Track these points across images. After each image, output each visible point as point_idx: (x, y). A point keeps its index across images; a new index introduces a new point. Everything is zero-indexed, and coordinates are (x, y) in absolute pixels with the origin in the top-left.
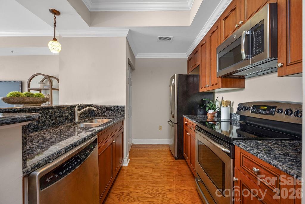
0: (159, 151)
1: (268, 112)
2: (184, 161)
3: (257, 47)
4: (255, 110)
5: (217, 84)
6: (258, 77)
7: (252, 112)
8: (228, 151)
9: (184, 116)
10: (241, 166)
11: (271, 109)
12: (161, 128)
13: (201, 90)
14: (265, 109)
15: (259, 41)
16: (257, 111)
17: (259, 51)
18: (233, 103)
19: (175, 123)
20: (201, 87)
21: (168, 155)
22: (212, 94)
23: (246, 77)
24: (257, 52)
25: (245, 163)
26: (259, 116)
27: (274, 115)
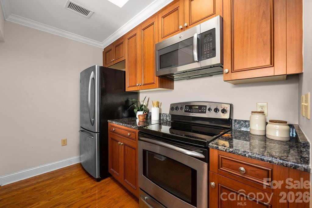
0: (65, 179)
1: (200, 111)
2: (109, 178)
3: (208, 52)
4: (188, 110)
5: (153, 83)
6: (186, 80)
7: (185, 111)
8: (202, 156)
9: (109, 121)
10: (219, 168)
11: (203, 108)
12: (64, 143)
13: (128, 89)
14: (197, 108)
15: (210, 47)
16: (190, 110)
17: (210, 55)
18: (161, 103)
19: (97, 133)
20: (127, 85)
21: (84, 179)
22: (136, 94)
23: (174, 79)
24: (208, 57)
25: (224, 165)
26: (193, 114)
27: (205, 113)
